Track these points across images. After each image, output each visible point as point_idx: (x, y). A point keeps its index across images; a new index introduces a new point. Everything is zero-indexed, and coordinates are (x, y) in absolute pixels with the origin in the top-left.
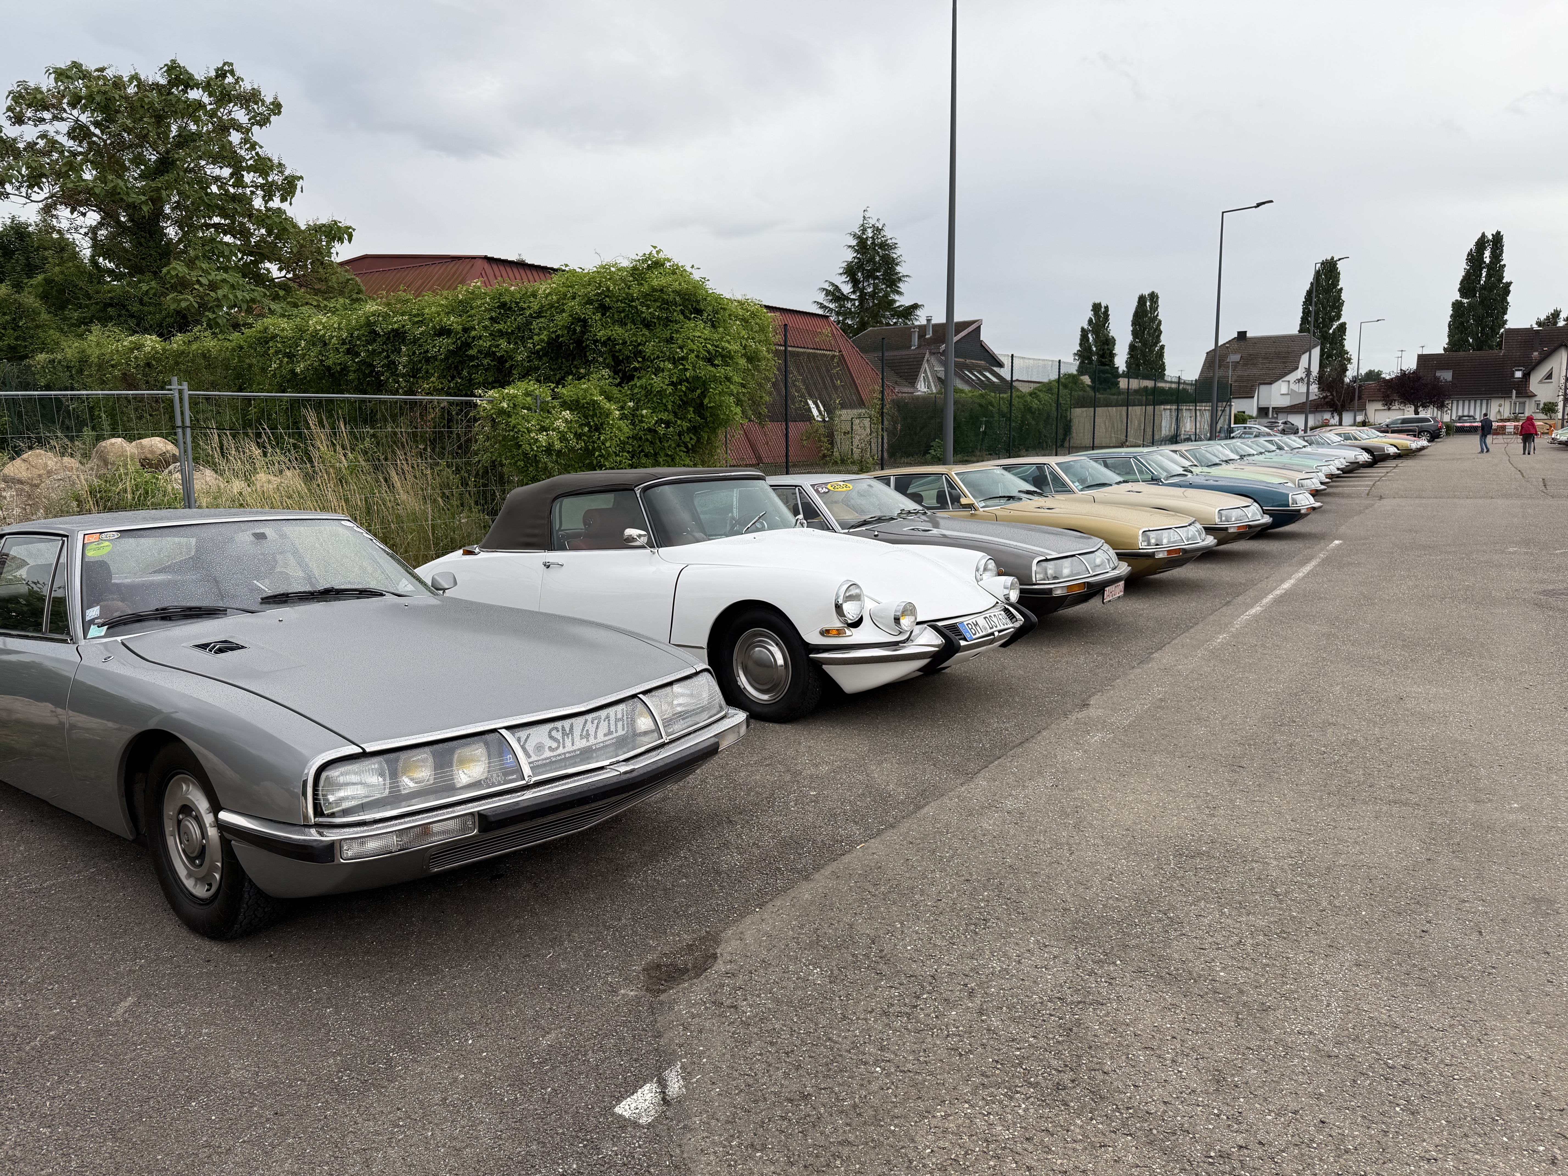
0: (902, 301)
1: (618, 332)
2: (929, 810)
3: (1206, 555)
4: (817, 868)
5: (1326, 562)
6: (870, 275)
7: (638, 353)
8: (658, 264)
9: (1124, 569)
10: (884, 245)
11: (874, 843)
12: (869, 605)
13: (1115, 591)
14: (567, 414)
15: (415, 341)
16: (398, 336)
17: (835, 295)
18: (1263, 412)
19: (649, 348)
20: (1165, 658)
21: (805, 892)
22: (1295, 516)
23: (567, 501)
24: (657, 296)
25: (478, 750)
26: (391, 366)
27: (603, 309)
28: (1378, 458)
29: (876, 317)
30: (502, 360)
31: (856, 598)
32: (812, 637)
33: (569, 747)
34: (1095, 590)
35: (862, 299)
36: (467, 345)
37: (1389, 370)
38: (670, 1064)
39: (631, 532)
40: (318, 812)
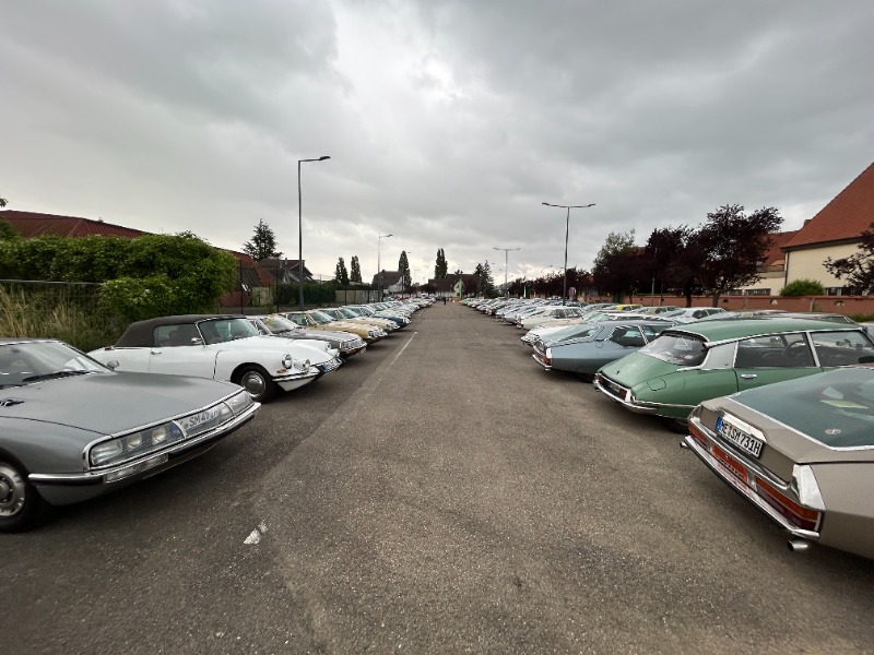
0: (276, 251)
1: (170, 260)
2: (323, 426)
3: (385, 338)
4: (291, 450)
5: (415, 338)
6: (263, 241)
7: (180, 268)
8: (189, 236)
9: (365, 344)
10: (268, 232)
11: (308, 439)
12: (294, 361)
13: (362, 351)
14: (147, 291)
15: (61, 256)
16: (51, 253)
17: (250, 247)
18: (390, 293)
19: (186, 266)
20: (379, 369)
21: (290, 459)
22: (405, 325)
23: (161, 328)
24: (188, 248)
25: (162, 430)
26: (46, 266)
27: (163, 251)
28: (421, 307)
29: (266, 257)
30: (111, 267)
31: (289, 359)
32: (273, 373)
33: (198, 423)
34: (358, 350)
35: (261, 248)
36: (93, 260)
37: (422, 283)
38: (259, 522)
39: (194, 339)
40: (91, 465)
